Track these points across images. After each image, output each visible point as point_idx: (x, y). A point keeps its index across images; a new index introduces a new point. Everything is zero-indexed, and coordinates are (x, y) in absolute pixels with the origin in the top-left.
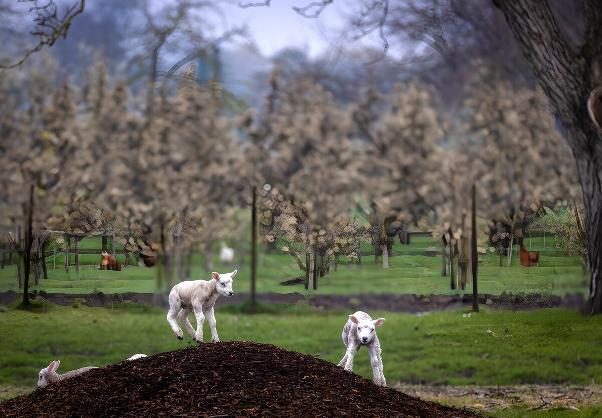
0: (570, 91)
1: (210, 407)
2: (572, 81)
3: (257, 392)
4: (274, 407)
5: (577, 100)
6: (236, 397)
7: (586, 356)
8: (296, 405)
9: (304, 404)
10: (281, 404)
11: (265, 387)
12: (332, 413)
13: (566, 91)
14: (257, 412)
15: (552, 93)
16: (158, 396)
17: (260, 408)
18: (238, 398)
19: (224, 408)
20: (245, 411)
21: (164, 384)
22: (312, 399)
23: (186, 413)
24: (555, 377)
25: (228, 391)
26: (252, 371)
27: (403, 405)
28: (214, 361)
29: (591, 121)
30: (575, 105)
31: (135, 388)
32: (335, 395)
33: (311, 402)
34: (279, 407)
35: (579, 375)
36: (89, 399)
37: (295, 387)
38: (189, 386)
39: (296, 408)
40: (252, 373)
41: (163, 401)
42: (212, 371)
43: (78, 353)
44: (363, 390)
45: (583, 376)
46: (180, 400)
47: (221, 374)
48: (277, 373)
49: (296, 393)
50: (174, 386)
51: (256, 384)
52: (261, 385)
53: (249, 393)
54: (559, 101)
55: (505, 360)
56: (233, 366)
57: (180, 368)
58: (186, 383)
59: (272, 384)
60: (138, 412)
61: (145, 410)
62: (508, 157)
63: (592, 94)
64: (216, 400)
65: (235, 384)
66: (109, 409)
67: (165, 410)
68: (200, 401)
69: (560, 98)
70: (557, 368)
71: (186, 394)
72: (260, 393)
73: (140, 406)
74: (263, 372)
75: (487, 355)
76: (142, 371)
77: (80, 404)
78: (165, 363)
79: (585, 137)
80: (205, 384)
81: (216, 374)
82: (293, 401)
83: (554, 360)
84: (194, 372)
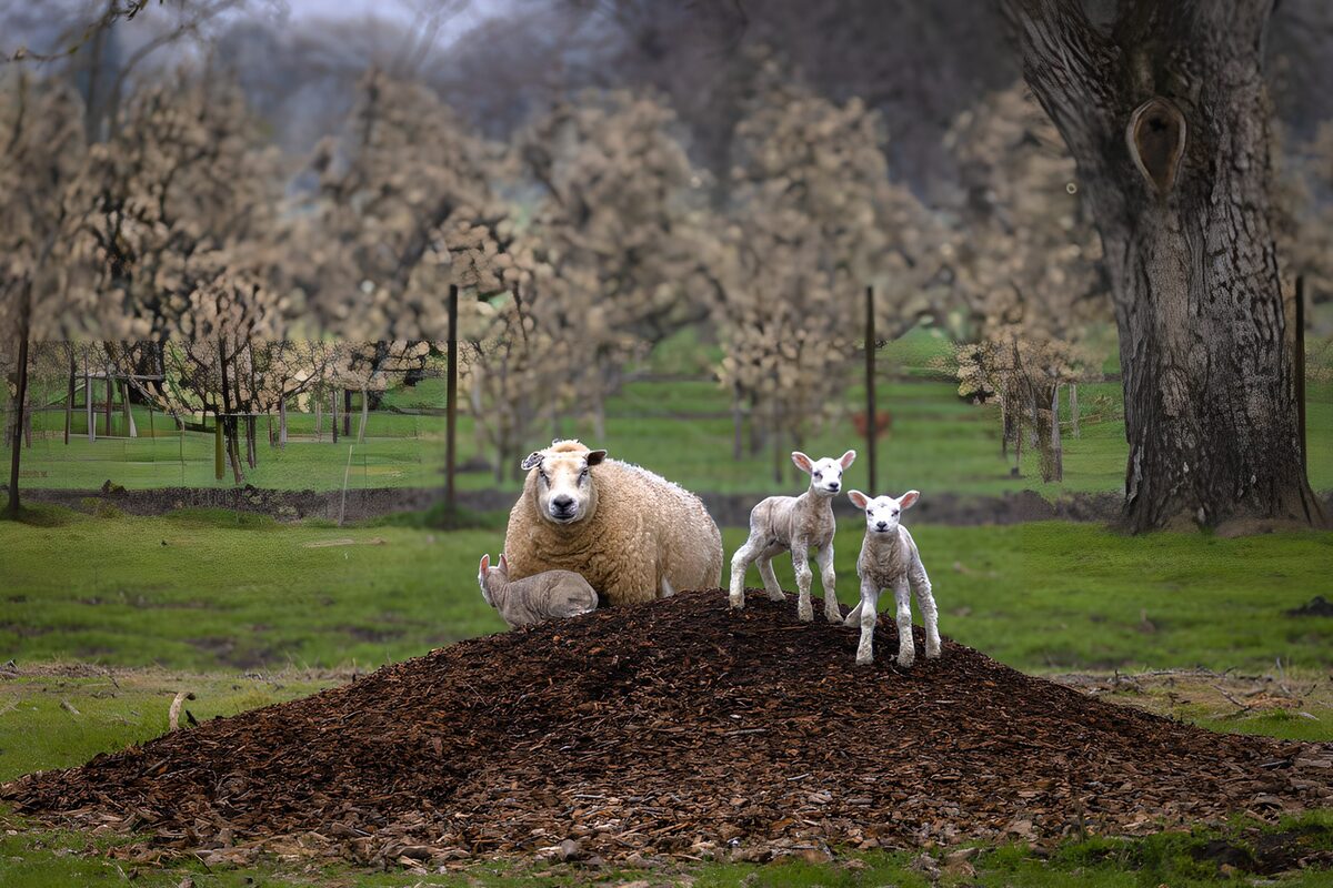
0: (1094, 109)
1: (725, 714)
2: (1096, 91)
3: (810, 686)
4: (848, 714)
5: (1106, 125)
6: (771, 694)
7: (1156, 613)
8: (887, 711)
9: (901, 709)
10: (859, 709)
11: (824, 676)
12: (960, 726)
13: (1086, 109)
14: (818, 724)
15: (1060, 115)
16: (615, 692)
17: (822, 716)
18: (777, 698)
19: (753, 716)
20: (793, 723)
21: (623, 670)
22: (916, 699)
23: (680, 724)
24: (1105, 653)
25: (753, 683)
26: (792, 646)
27: (1079, 712)
28: (714, 625)
29: (1134, 167)
30: (1101, 136)
31: (568, 678)
32: (955, 692)
33: (914, 705)
34: (857, 716)
35: (1150, 650)
36: (478, 698)
37: (879, 676)
38: (675, 673)
39: (890, 716)
40: (791, 650)
41: (630, 701)
42: (715, 646)
43: (183, 605)
44: (1003, 682)
45: (1160, 652)
46: (662, 702)
47: (733, 651)
48: (839, 650)
49: (882, 687)
50: (645, 673)
51: (804, 670)
52: (815, 672)
53: (793, 686)
54: (1071, 129)
55: (1003, 621)
56: (753, 637)
57: (649, 639)
58: (667, 667)
59: (834, 671)
60: (582, 723)
61: (597, 719)
62: (824, 232)
63: (1136, 115)
64: (734, 702)
65: (762, 670)
66: (523, 719)
67: (636, 719)
68: (703, 703)
69: (1074, 123)
70: (1106, 636)
71: (670, 688)
72: (816, 687)
73: (586, 713)
74: (812, 646)
75: (966, 610)
76: (573, 646)
77: (463, 707)
78: (615, 630)
79: (1120, 195)
80: (705, 670)
81: (723, 652)
82: (881, 703)
83: (1097, 619)
84: (677, 646)
